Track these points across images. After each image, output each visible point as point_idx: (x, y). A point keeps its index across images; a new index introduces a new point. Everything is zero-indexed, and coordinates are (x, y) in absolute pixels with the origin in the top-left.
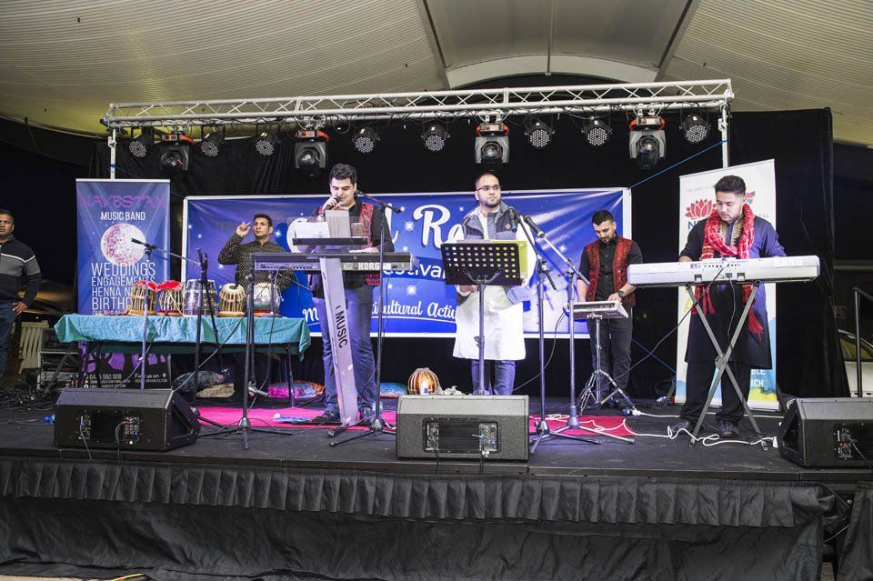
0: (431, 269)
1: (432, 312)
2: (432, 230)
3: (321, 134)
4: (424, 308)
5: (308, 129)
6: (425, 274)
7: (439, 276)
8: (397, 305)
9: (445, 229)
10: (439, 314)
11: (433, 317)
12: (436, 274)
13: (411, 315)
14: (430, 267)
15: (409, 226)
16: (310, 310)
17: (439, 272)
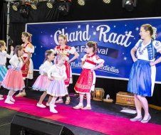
2: (103, 35)
6: (99, 52)
12: (103, 52)
14: (101, 50)
15: (95, 33)
17: (105, 52)
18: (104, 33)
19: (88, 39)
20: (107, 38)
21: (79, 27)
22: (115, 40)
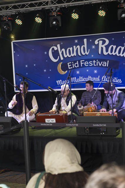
0: (103, 63)
1: (103, 79)
2: (102, 48)
3: (59, 13)
4: (101, 78)
5: (54, 11)
6: (100, 65)
7: (105, 66)
8: (90, 77)
9: (107, 47)
10: (106, 80)
11: (104, 81)
12: (104, 65)
13: (96, 81)
14: (102, 62)
15: (93, 47)
16: (59, 81)
17: (106, 64)
18: (103, 46)
19: (87, 54)
20: (107, 51)
21: (76, 41)
22: (115, 52)
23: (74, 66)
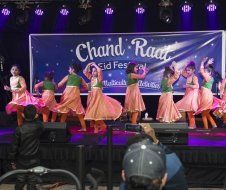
1: (140, 84)
2: (139, 49)
9: (145, 49)
15: (130, 47)
18: (141, 47)
19: (122, 54)
20: (145, 52)
21: (110, 40)
22: (154, 54)
23: (106, 67)
